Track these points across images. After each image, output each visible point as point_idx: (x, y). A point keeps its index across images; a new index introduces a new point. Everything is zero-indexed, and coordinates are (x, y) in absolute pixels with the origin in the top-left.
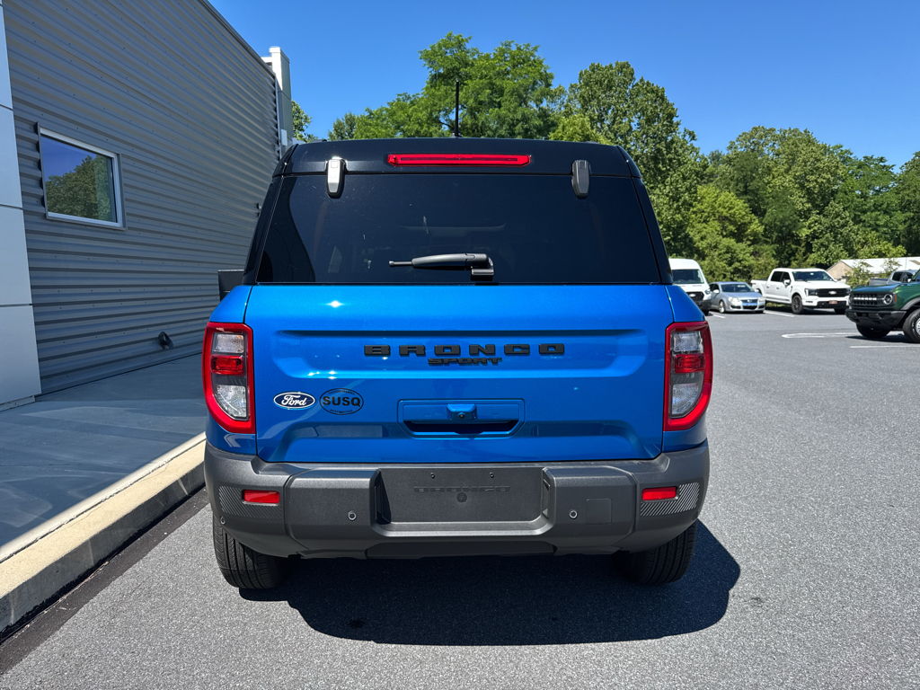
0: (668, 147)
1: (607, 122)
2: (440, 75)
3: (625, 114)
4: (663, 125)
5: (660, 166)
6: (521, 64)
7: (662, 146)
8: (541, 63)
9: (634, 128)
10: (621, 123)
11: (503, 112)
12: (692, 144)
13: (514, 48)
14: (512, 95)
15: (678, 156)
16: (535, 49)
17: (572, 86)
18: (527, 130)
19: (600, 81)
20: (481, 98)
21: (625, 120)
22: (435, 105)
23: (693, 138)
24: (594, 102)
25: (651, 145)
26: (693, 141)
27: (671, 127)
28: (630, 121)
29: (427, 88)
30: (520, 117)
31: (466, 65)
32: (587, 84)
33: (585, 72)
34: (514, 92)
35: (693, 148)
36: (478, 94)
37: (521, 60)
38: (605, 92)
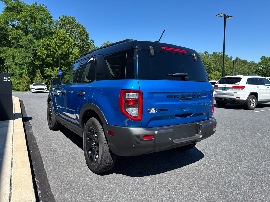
0: (87, 44)
1: (68, 34)
2: (9, 8)
3: (74, 32)
4: (85, 37)
5: (85, 49)
6: (41, 10)
7: (85, 43)
8: (48, 12)
9: (77, 37)
10: (72, 34)
11: (37, 25)
12: (93, 44)
13: (38, 5)
14: (40, 20)
15: (89, 47)
16: (46, 7)
17: (56, 21)
18: (45, 33)
19: (66, 21)
20: (27, 19)
21: (74, 34)
22: (8, 18)
23: (93, 42)
24: (64, 27)
25: (82, 42)
26: (93, 43)
27: (87, 38)
28: (75, 34)
29: (4, 11)
30: (43, 28)
31: (20, 6)
32: (62, 21)
33: (61, 17)
34: (41, 19)
35: (93, 45)
36: (26, 18)
37: (41, 9)
38: (68, 25)
